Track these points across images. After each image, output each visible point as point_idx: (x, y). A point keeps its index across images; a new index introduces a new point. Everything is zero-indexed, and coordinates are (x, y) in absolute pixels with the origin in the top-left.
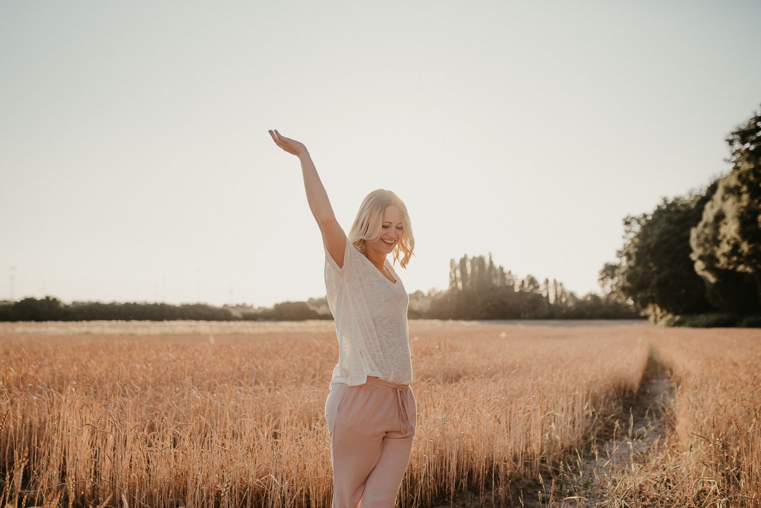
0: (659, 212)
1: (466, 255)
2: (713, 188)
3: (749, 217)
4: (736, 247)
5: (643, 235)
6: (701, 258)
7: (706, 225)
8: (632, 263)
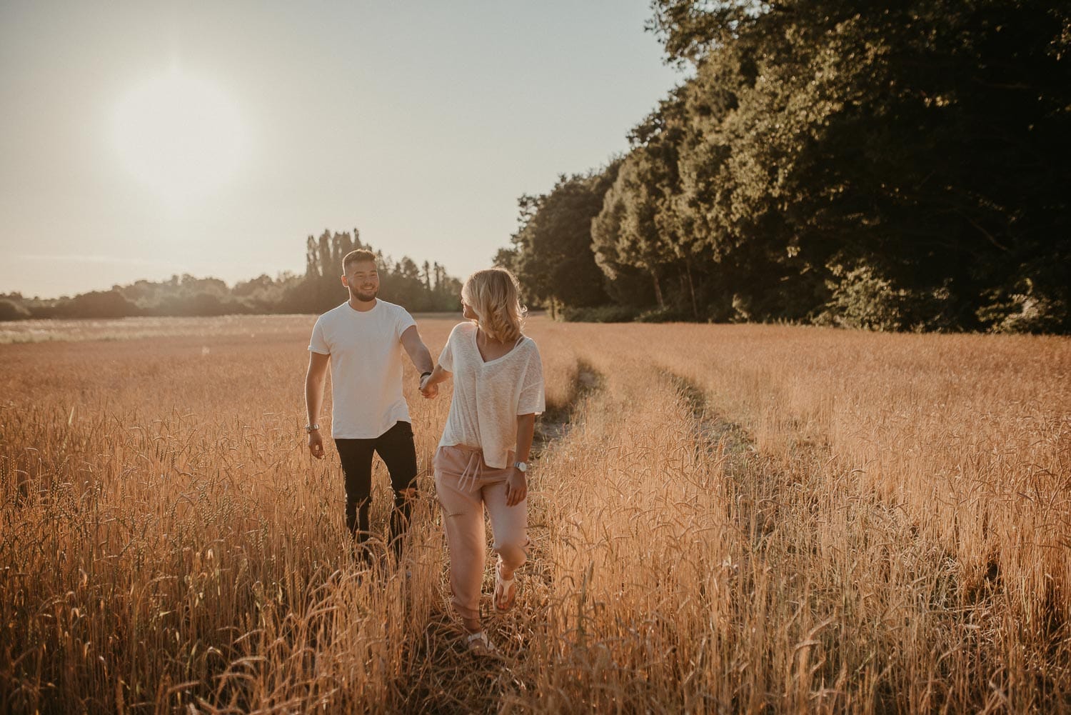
0: (558, 193)
1: (327, 231)
2: (614, 169)
3: (647, 213)
4: (634, 243)
5: (540, 220)
6: (601, 250)
7: (605, 216)
8: (529, 250)
